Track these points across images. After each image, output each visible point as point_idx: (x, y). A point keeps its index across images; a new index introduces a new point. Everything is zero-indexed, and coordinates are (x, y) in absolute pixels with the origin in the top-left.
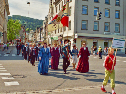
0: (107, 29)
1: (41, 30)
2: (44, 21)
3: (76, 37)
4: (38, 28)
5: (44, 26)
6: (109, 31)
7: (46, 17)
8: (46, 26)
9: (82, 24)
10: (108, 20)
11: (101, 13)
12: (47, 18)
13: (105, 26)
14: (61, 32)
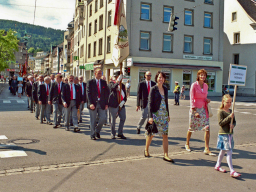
0: (188, 49)
1: (60, 50)
2: (67, 34)
3: (129, 64)
4: (54, 48)
5: (66, 43)
6: (192, 53)
7: (69, 25)
8: (69, 44)
9: (141, 40)
10: (189, 31)
11: (177, 18)
12: (71, 27)
13: (185, 43)
14: (100, 54)
